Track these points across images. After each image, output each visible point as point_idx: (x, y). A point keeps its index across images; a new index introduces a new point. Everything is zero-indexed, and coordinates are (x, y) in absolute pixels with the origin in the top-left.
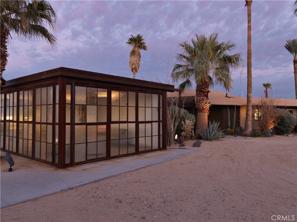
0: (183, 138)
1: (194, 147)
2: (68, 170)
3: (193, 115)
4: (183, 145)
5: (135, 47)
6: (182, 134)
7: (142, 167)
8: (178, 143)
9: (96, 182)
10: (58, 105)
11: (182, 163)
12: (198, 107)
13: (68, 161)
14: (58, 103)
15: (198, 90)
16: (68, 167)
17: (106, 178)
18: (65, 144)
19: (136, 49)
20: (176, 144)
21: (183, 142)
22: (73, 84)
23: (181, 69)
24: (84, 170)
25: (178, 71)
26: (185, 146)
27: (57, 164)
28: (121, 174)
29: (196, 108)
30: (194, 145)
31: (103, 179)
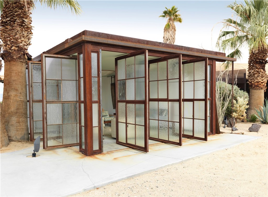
0: (235, 121)
1: (251, 131)
2: (97, 158)
3: (245, 92)
4: (235, 129)
5: (170, 20)
6: (233, 116)
7: (190, 159)
8: (228, 126)
9: (129, 178)
10: (83, 78)
11: (243, 155)
12: (251, 82)
13: (96, 147)
14: (83, 77)
15: (251, 62)
16: (96, 154)
17: (143, 173)
18: (92, 127)
19: (171, 22)
20: (224, 127)
21: (234, 125)
22: (99, 52)
23: (228, 37)
24: (115, 159)
25: (225, 39)
26: (237, 130)
27: (83, 149)
28: (162, 167)
29: (248, 84)
30: (251, 130)
31: (139, 175)
